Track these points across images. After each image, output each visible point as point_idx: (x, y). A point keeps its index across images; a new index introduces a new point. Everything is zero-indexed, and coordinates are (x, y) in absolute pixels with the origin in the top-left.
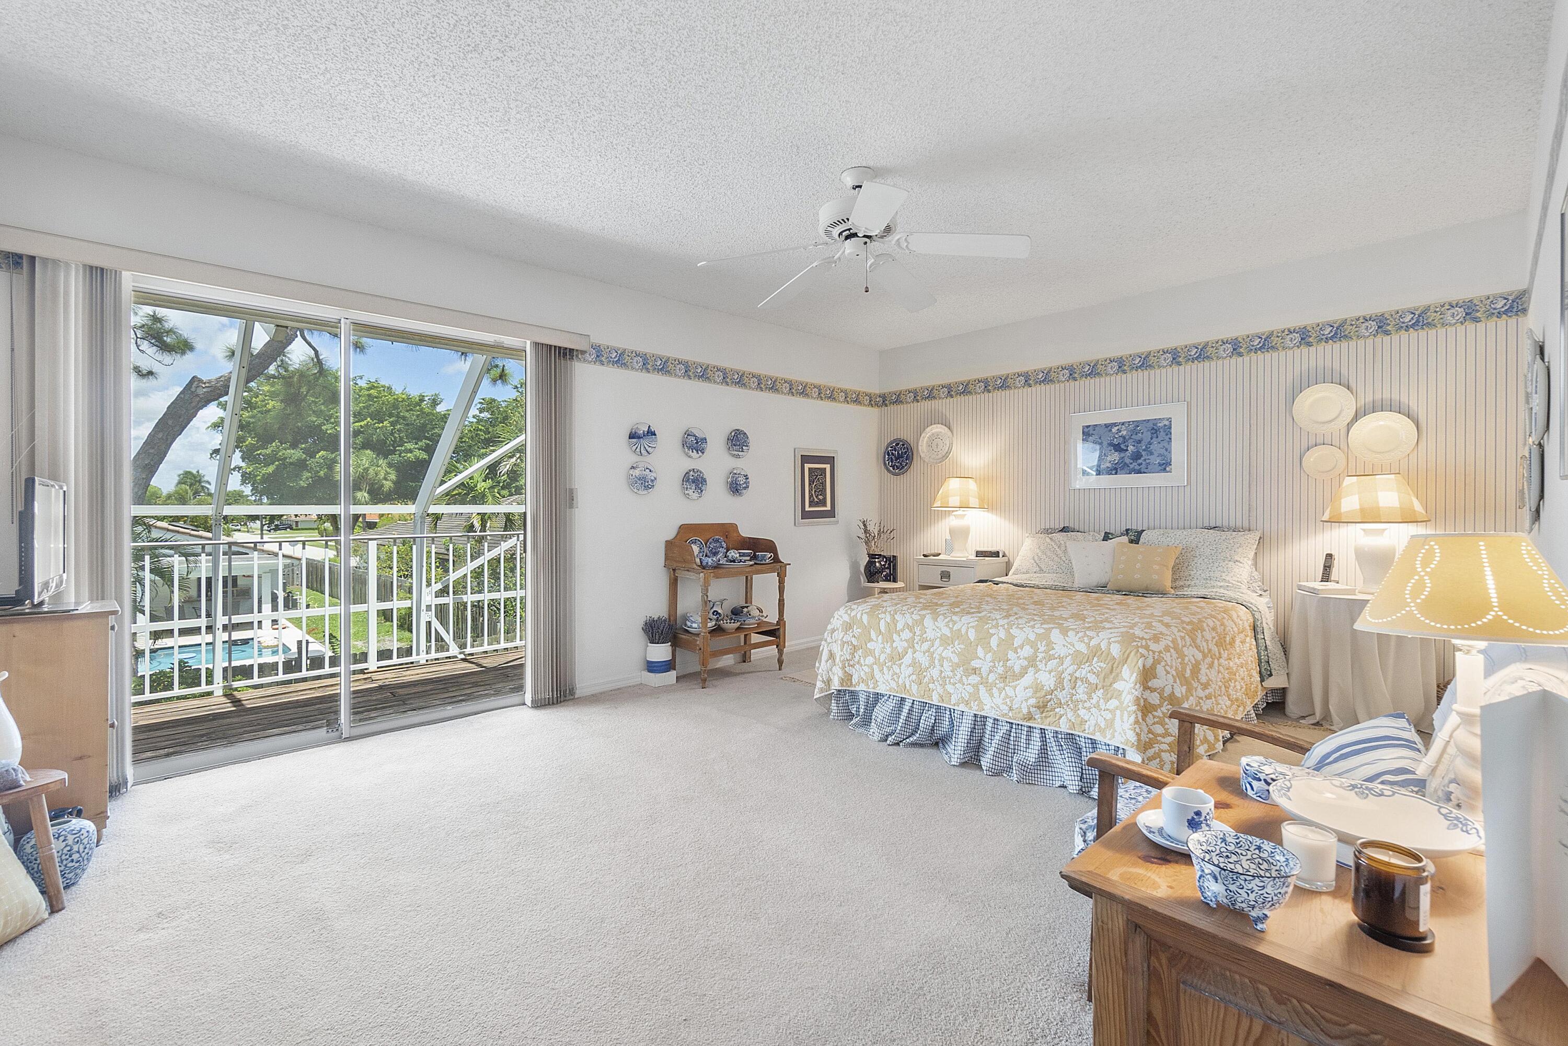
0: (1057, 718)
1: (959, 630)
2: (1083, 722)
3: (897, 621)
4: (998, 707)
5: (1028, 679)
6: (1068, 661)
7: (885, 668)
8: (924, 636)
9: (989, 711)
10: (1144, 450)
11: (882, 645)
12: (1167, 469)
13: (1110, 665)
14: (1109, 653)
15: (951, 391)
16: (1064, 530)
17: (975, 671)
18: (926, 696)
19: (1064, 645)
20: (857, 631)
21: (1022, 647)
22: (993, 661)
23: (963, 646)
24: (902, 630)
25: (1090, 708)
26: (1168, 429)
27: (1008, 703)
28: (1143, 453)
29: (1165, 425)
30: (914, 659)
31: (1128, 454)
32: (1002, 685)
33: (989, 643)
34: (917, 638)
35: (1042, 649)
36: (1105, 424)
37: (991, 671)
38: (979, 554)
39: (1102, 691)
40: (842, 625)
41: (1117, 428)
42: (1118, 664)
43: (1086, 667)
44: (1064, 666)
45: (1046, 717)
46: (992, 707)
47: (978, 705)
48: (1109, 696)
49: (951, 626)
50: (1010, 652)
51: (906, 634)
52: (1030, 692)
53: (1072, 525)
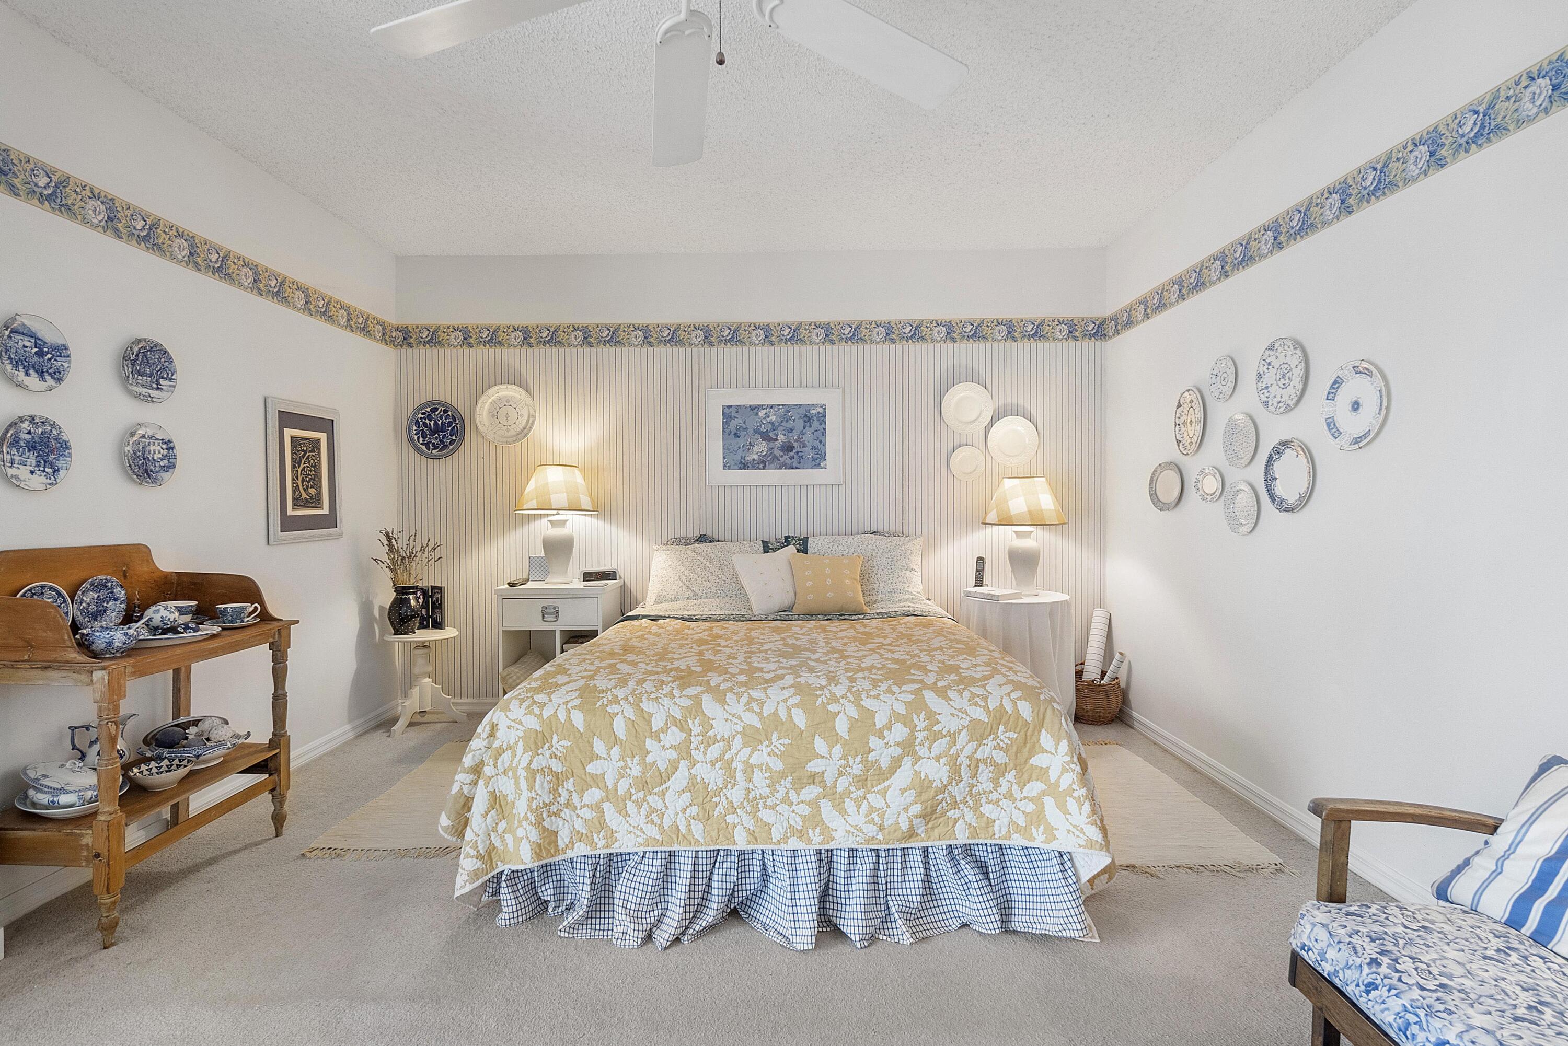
0: (951, 825)
1: (775, 714)
2: (990, 822)
3: (651, 715)
4: (861, 830)
5: (903, 776)
6: (963, 737)
7: (629, 804)
8: (711, 733)
9: (842, 840)
10: (796, 441)
11: (622, 764)
12: (822, 465)
13: (1023, 733)
14: (1019, 716)
15: (528, 336)
16: (702, 539)
17: (813, 778)
18: (722, 838)
19: (953, 715)
20: (560, 744)
21: (889, 727)
22: (844, 757)
23: (787, 741)
24: (664, 730)
25: (998, 800)
26: (822, 418)
27: (876, 819)
28: (795, 444)
29: (819, 413)
30: (693, 778)
31: (778, 444)
32: (860, 793)
33: (834, 728)
34: (695, 741)
35: (921, 725)
36: (750, 406)
37: (841, 774)
38: (588, 576)
39: (1013, 772)
40: (525, 738)
41: (764, 411)
42: (1033, 731)
43: (990, 742)
44: (959, 746)
45: (933, 828)
46: (848, 832)
47: (821, 834)
48: (1026, 776)
49: (757, 709)
50: (872, 738)
51: (674, 736)
52: (911, 795)
53: (709, 533)
